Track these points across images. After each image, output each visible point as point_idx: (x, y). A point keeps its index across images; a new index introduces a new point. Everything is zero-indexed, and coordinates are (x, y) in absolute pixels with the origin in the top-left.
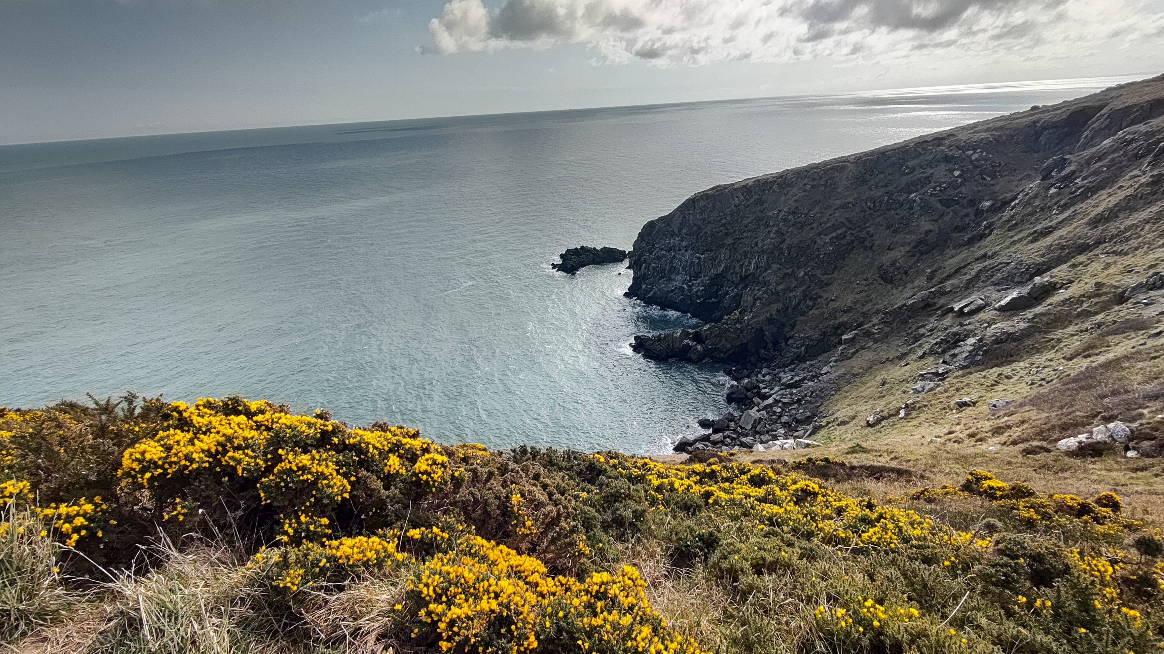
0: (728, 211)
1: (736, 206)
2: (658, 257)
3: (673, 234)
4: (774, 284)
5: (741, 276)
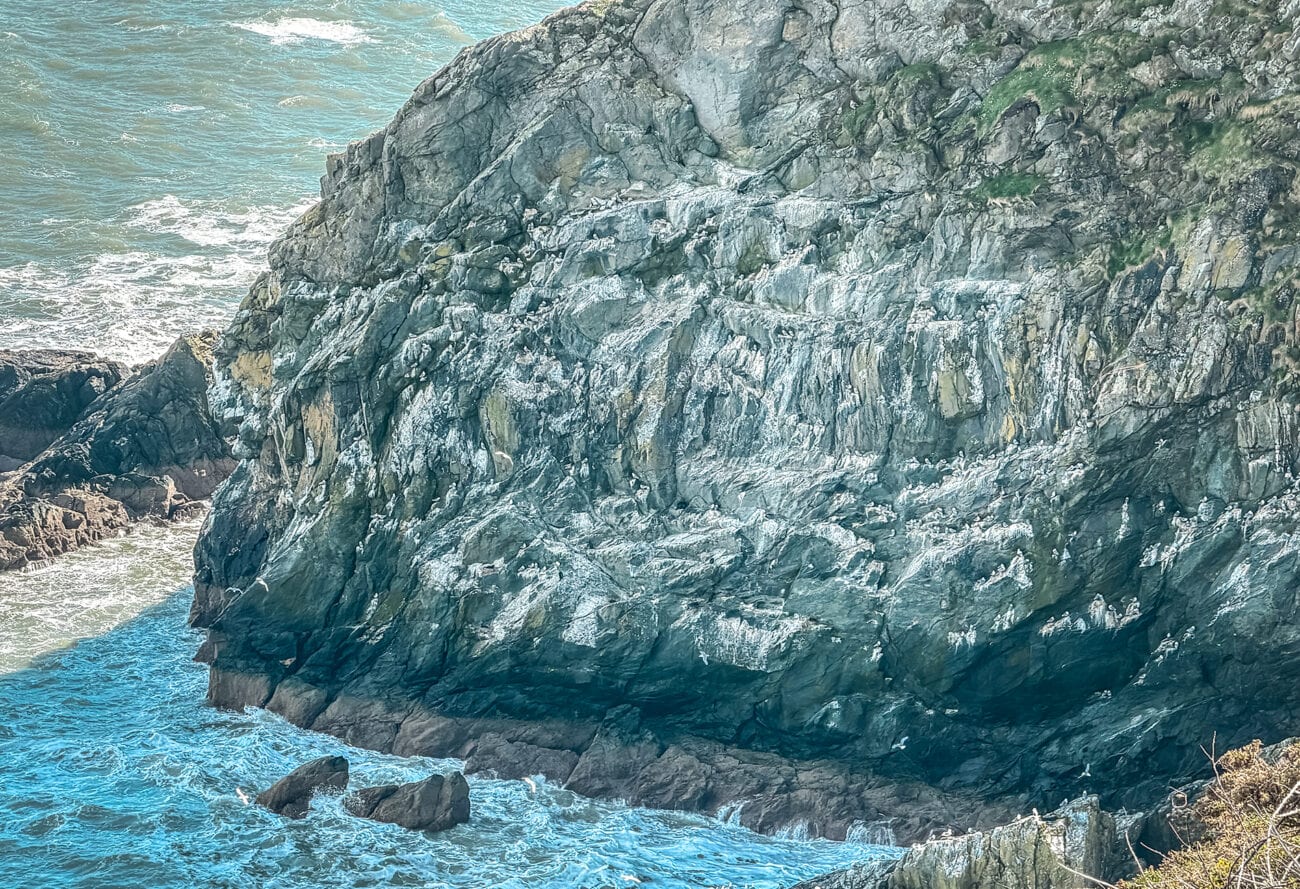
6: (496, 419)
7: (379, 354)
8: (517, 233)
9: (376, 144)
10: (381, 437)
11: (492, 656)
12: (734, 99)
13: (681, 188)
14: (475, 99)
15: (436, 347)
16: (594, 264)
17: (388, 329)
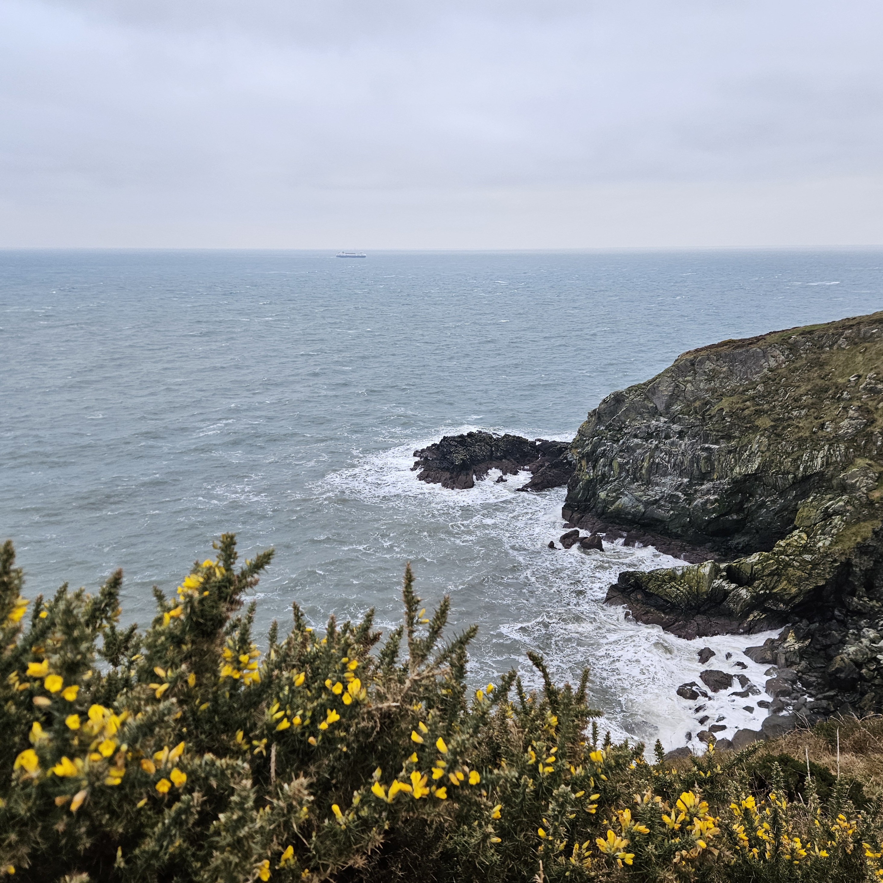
0: (756, 378)
1: (770, 370)
2: (627, 448)
3: (655, 413)
4: (864, 489)
5: (795, 477)
6: (615, 465)
7: (594, 451)
8: (621, 429)
9: (595, 410)
10: (594, 467)
11: (611, 512)
12: (664, 405)
13: (653, 422)
14: (613, 403)
15: (605, 450)
16: (636, 436)
17: (596, 447)
